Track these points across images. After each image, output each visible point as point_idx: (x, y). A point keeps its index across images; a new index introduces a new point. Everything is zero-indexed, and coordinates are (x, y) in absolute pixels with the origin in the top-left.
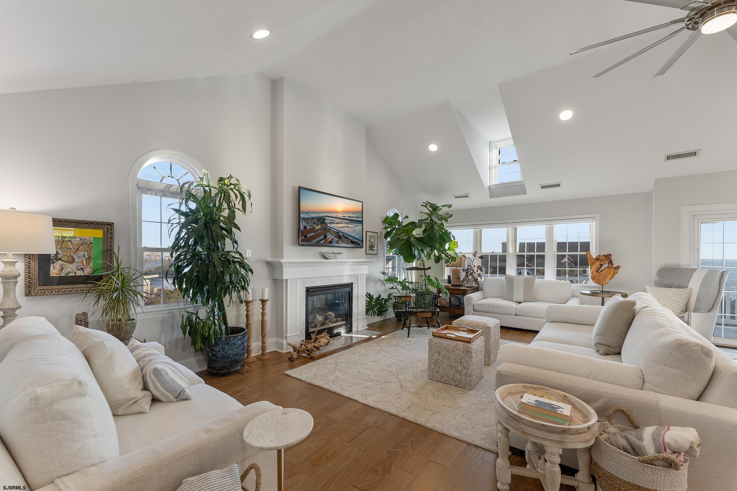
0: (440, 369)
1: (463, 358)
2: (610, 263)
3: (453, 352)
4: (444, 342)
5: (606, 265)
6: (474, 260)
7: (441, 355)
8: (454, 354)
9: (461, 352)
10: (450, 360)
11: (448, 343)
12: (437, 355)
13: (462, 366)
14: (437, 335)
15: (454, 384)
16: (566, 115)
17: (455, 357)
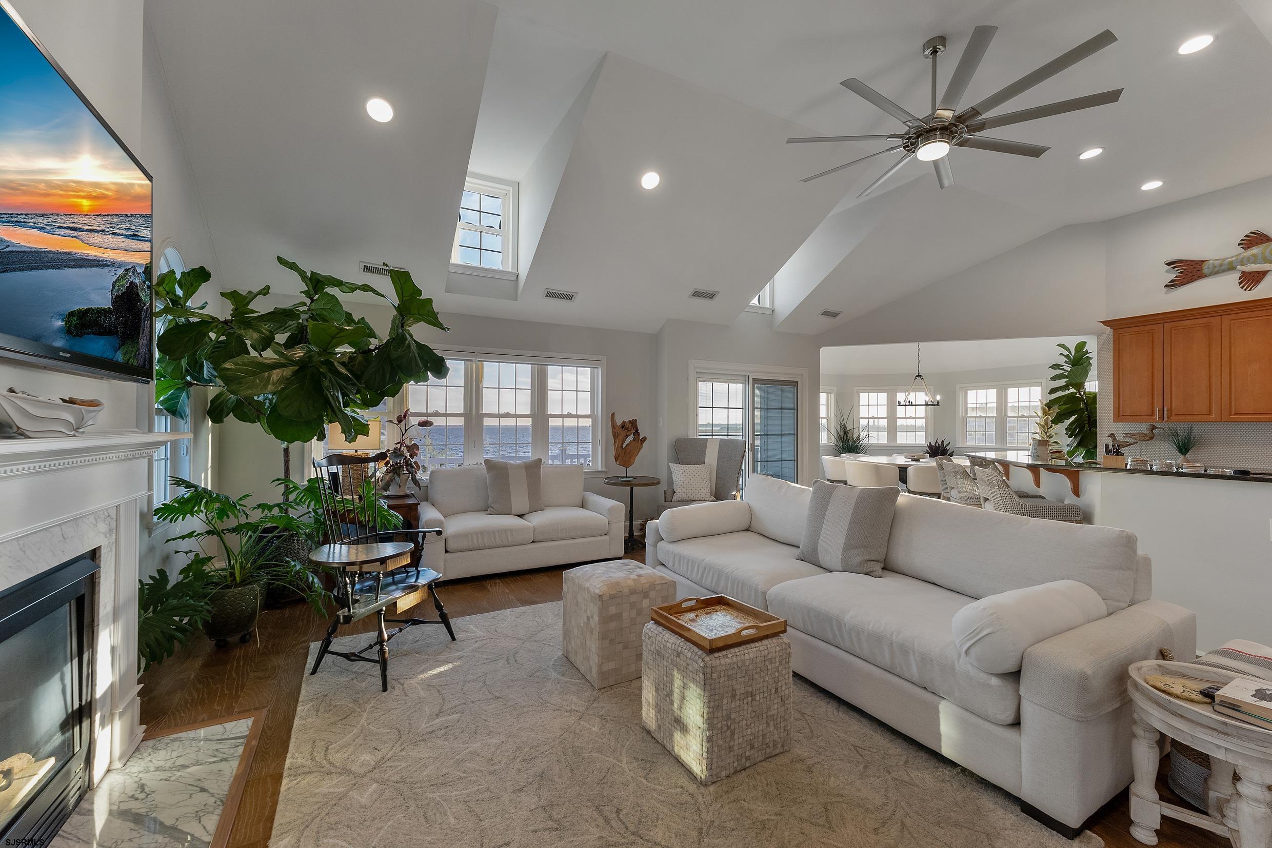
0: (736, 737)
1: (781, 678)
2: (636, 434)
3: (762, 674)
4: (743, 658)
5: (631, 438)
6: (406, 430)
7: (737, 697)
8: (764, 677)
9: (777, 664)
10: (758, 698)
11: (752, 656)
12: (730, 700)
13: (779, 700)
14: (721, 644)
15: (763, 758)
16: (650, 180)
17: (766, 684)
